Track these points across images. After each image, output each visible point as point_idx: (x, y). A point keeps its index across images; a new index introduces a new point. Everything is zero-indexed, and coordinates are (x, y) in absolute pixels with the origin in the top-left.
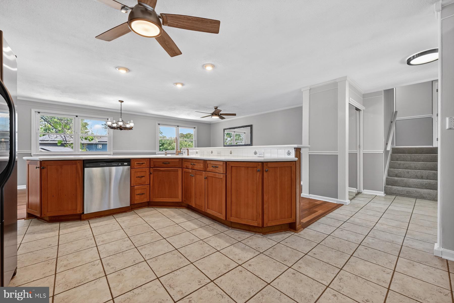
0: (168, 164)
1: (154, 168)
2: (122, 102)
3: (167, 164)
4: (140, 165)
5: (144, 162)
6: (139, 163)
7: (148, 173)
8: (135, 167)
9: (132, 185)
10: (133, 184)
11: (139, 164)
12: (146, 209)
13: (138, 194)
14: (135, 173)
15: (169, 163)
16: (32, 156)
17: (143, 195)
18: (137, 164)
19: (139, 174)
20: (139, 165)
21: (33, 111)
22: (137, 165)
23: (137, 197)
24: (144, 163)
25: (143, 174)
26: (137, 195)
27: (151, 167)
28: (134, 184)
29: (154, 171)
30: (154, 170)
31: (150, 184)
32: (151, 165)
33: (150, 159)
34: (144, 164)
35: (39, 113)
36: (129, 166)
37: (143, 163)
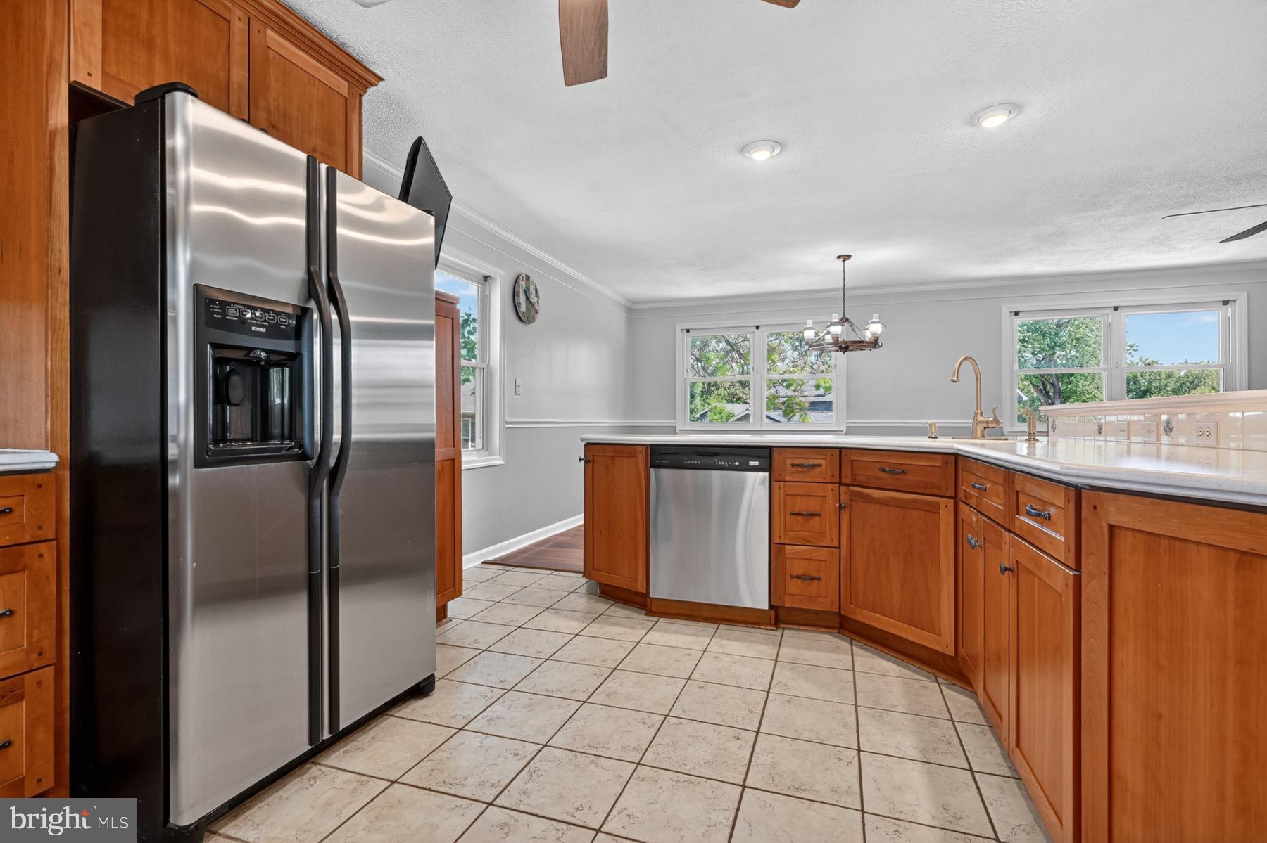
0: (901, 476)
1: (851, 488)
2: (846, 257)
3: (898, 474)
4: (803, 472)
5: (816, 462)
6: (798, 465)
7: (832, 505)
8: (787, 479)
9: (776, 540)
10: (780, 537)
11: (800, 469)
12: (828, 639)
13: (797, 577)
14: (788, 498)
15: (903, 472)
16: (676, 433)
17: (816, 582)
18: (793, 465)
19: (800, 505)
20: (799, 472)
21: (678, 329)
22: (794, 469)
23: (793, 586)
24: (819, 465)
25: (813, 505)
26: (793, 577)
27: (844, 481)
28: (782, 537)
29: (850, 500)
30: (852, 493)
31: (839, 548)
32: (843, 477)
33: (841, 450)
34: (817, 469)
35: (688, 331)
36: (767, 474)
37: (814, 466)
